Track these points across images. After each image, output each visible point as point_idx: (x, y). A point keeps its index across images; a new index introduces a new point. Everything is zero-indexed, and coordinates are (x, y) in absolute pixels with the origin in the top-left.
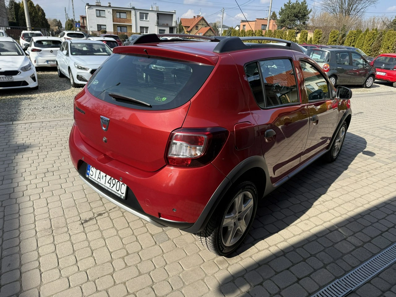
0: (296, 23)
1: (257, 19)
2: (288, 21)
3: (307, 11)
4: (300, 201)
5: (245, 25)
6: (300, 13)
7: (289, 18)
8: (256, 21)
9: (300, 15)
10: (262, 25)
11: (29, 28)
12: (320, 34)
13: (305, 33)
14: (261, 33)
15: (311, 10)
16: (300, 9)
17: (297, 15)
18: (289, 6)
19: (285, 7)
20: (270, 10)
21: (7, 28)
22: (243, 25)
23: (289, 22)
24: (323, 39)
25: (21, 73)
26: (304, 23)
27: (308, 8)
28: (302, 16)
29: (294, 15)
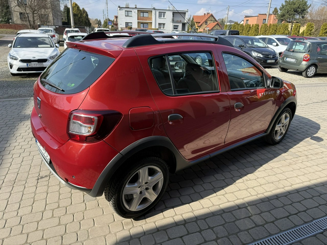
0: (296, 17)
1: (259, 14)
2: (287, 16)
3: (307, 6)
4: (225, 177)
5: (248, 20)
6: (300, 8)
7: (289, 13)
8: (258, 16)
9: (300, 10)
10: (264, 19)
11: (73, 26)
12: (312, 27)
13: (298, 26)
14: (257, 27)
15: (311, 5)
16: (300, 5)
17: (296, 10)
18: (290, 2)
19: (286, 3)
20: (269, 6)
21: (56, 27)
22: (247, 20)
23: (289, 16)
24: (315, 31)
25: (49, 60)
26: (303, 17)
27: (307, 4)
28: (301, 10)
29: (294, 9)
